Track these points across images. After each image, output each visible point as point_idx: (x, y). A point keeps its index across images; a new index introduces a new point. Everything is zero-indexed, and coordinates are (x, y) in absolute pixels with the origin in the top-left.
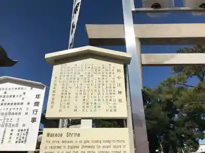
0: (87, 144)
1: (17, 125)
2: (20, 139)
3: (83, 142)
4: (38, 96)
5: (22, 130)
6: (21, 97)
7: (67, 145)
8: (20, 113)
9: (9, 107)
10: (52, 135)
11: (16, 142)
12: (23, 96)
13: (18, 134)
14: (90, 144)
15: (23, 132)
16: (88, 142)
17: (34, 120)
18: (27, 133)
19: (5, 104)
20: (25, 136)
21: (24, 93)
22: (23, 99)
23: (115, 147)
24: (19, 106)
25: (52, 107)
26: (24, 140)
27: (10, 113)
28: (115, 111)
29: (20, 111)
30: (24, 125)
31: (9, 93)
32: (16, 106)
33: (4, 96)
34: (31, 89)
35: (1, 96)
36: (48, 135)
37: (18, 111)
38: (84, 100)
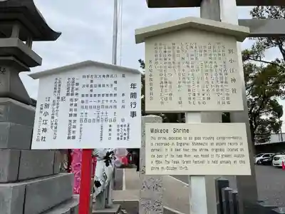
0: (198, 141)
1: (115, 120)
2: (122, 136)
3: (193, 138)
4: (133, 86)
5: (122, 126)
6: (113, 87)
7: (175, 141)
8: (115, 107)
9: (101, 98)
10: (157, 131)
11: (118, 139)
12: (114, 85)
13: (118, 130)
14: (202, 141)
15: (123, 128)
16: (199, 138)
17: (133, 114)
18: (128, 129)
19: (95, 95)
20: (126, 132)
21: (116, 82)
22: (115, 89)
24: (113, 98)
25: (151, 98)
26: (126, 136)
27: (103, 106)
28: (228, 103)
29: (115, 104)
30: (123, 120)
31: (96, 82)
32: (109, 98)
33: (91, 86)
34: (123, 76)
35: (87, 86)
36: (152, 131)
37: (113, 104)
38: (189, 90)
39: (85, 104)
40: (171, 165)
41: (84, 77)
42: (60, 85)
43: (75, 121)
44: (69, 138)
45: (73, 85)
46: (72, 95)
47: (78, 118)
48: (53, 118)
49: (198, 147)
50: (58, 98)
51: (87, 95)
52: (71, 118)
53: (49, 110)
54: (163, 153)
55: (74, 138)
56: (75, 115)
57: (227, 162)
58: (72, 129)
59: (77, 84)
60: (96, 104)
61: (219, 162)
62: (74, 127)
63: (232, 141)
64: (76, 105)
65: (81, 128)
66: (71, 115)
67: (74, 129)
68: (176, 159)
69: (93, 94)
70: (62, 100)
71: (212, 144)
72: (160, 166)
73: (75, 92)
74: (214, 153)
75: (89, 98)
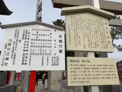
0: (94, 67)
1: (50, 54)
2: (54, 63)
3: (92, 65)
4: (60, 36)
5: (54, 58)
6: (50, 36)
7: (83, 67)
8: (51, 47)
9: (42, 42)
10: (73, 61)
11: (52, 65)
12: (50, 35)
13: (52, 60)
14: (96, 67)
15: (55, 59)
16: (95, 65)
17: (61, 51)
18: (58, 59)
19: (39, 40)
20: (57, 61)
21: (51, 34)
22: (51, 37)
23: (110, 68)
24: (49, 42)
25: (70, 44)
26: (57, 63)
27: (44, 46)
28: (107, 48)
29: (50, 45)
30: (55, 54)
31: (40, 33)
32: (47, 42)
33: (37, 35)
34: (55, 31)
35: (35, 35)
36: (71, 61)
37: (49, 45)
38: (89, 41)
39: (33, 45)
40: (81, 80)
41: (33, 29)
42: (18, 33)
43: (27, 54)
44: (23, 64)
45: (26, 34)
46: (26, 39)
47: (29, 53)
48: (13, 51)
49: (94, 70)
50: (17, 40)
51: (34, 40)
52: (24, 52)
53: (11, 47)
54: (77, 73)
55: (26, 64)
56: (27, 51)
57: (109, 78)
58: (25, 59)
59: (29, 33)
60: (40, 45)
61: (105, 78)
62: (26, 57)
63: (110, 67)
64: (28, 45)
65: (30, 58)
66: (24, 50)
67: (26, 59)
68: (84, 77)
69: (38, 39)
70: (20, 41)
71: (101, 68)
72: (76, 81)
73: (27, 37)
74: (102, 73)
75: (35, 42)
